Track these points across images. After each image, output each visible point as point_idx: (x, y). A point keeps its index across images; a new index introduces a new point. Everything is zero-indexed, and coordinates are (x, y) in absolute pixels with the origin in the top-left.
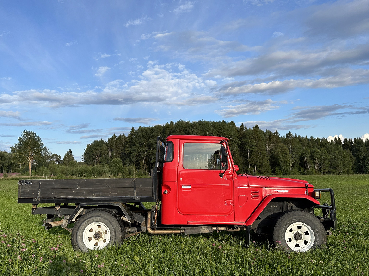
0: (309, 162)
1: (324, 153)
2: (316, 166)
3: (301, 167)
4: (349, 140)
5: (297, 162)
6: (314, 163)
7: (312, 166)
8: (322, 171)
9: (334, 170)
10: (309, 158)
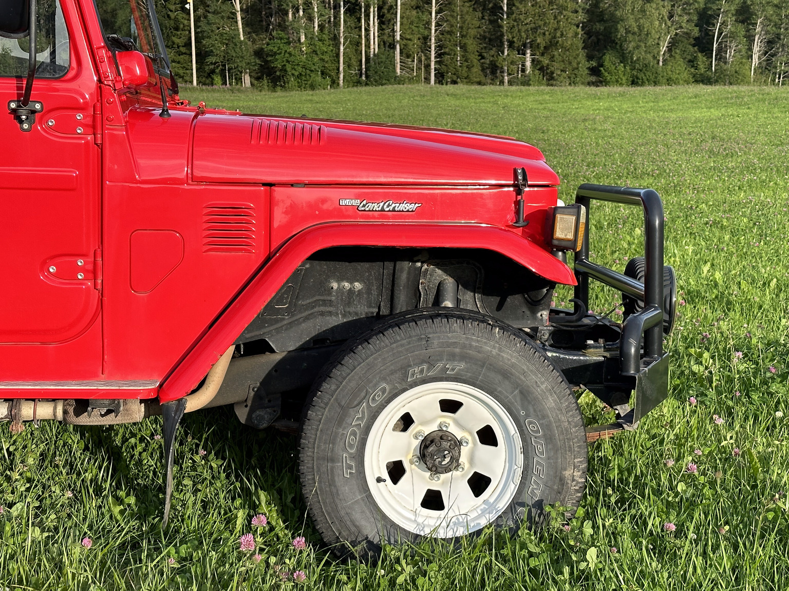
0: (733, 35)
2: (756, 49)
3: (702, 52)
5: (687, 33)
6: (750, 39)
7: (740, 51)
8: (776, 67)
10: (734, 18)
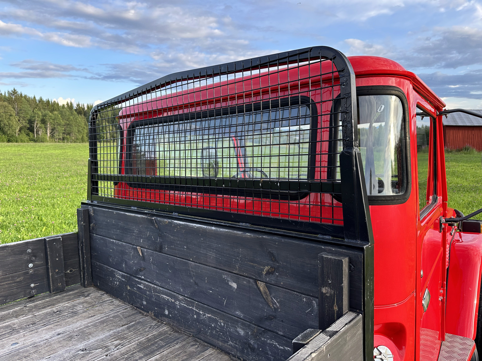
0: (40, 127)
1: (57, 118)
2: (48, 131)
3: (31, 132)
4: (82, 106)
5: (25, 126)
6: (46, 128)
7: (43, 132)
8: (55, 137)
9: (68, 136)
10: (40, 122)
